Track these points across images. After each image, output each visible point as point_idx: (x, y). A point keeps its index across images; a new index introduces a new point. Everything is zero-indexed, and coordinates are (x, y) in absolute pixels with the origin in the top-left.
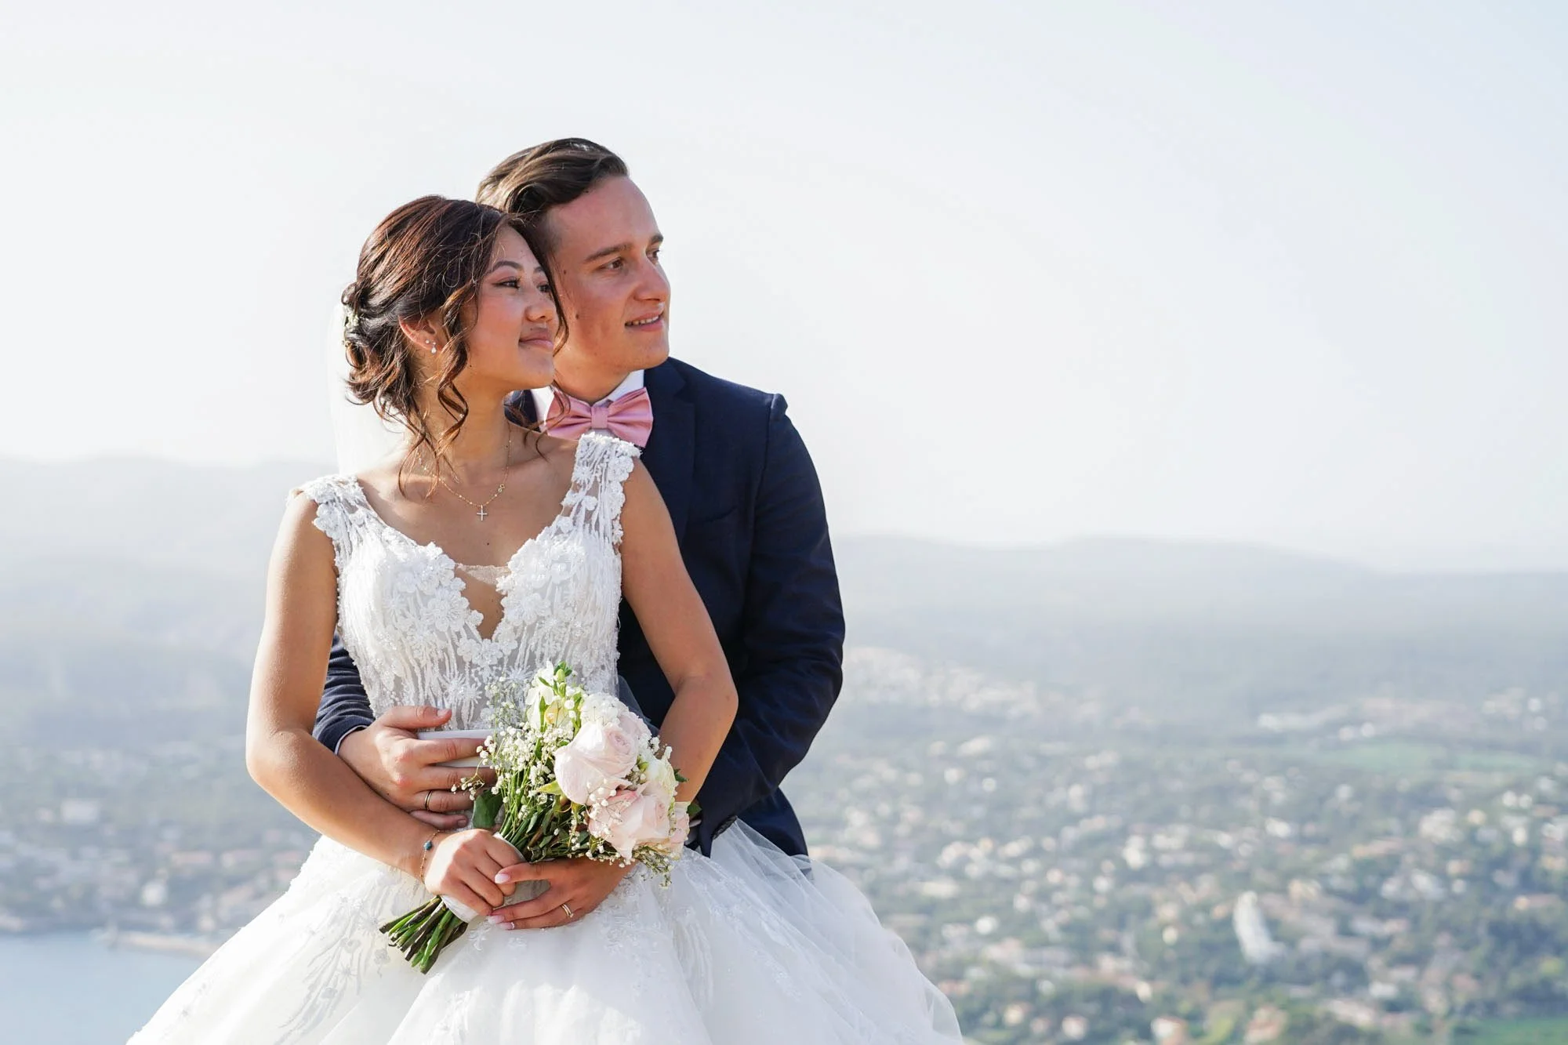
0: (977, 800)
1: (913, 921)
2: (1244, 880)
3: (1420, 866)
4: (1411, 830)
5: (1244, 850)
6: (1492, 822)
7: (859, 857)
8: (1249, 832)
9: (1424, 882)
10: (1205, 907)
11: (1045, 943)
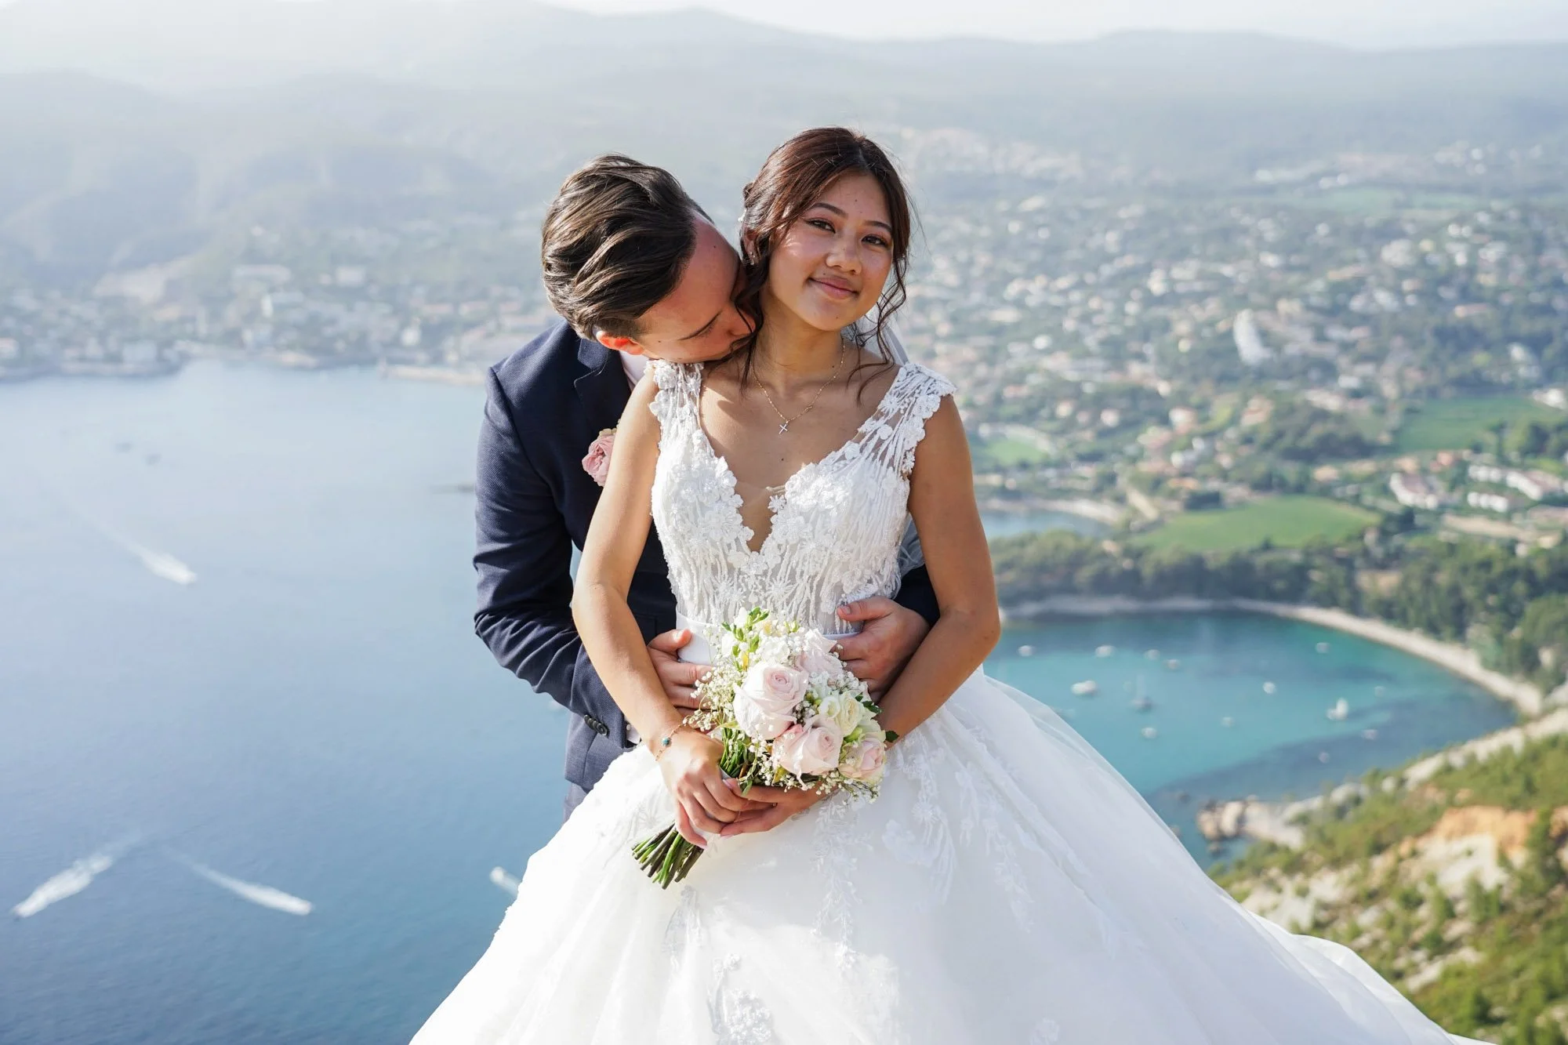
0: (1034, 245)
1: (985, 341)
2: (1242, 301)
3: (1382, 285)
4: (1374, 257)
5: (1242, 279)
6: (1439, 248)
7: (944, 294)
8: (1247, 264)
9: (1384, 298)
10: (1211, 323)
11: (1087, 354)
